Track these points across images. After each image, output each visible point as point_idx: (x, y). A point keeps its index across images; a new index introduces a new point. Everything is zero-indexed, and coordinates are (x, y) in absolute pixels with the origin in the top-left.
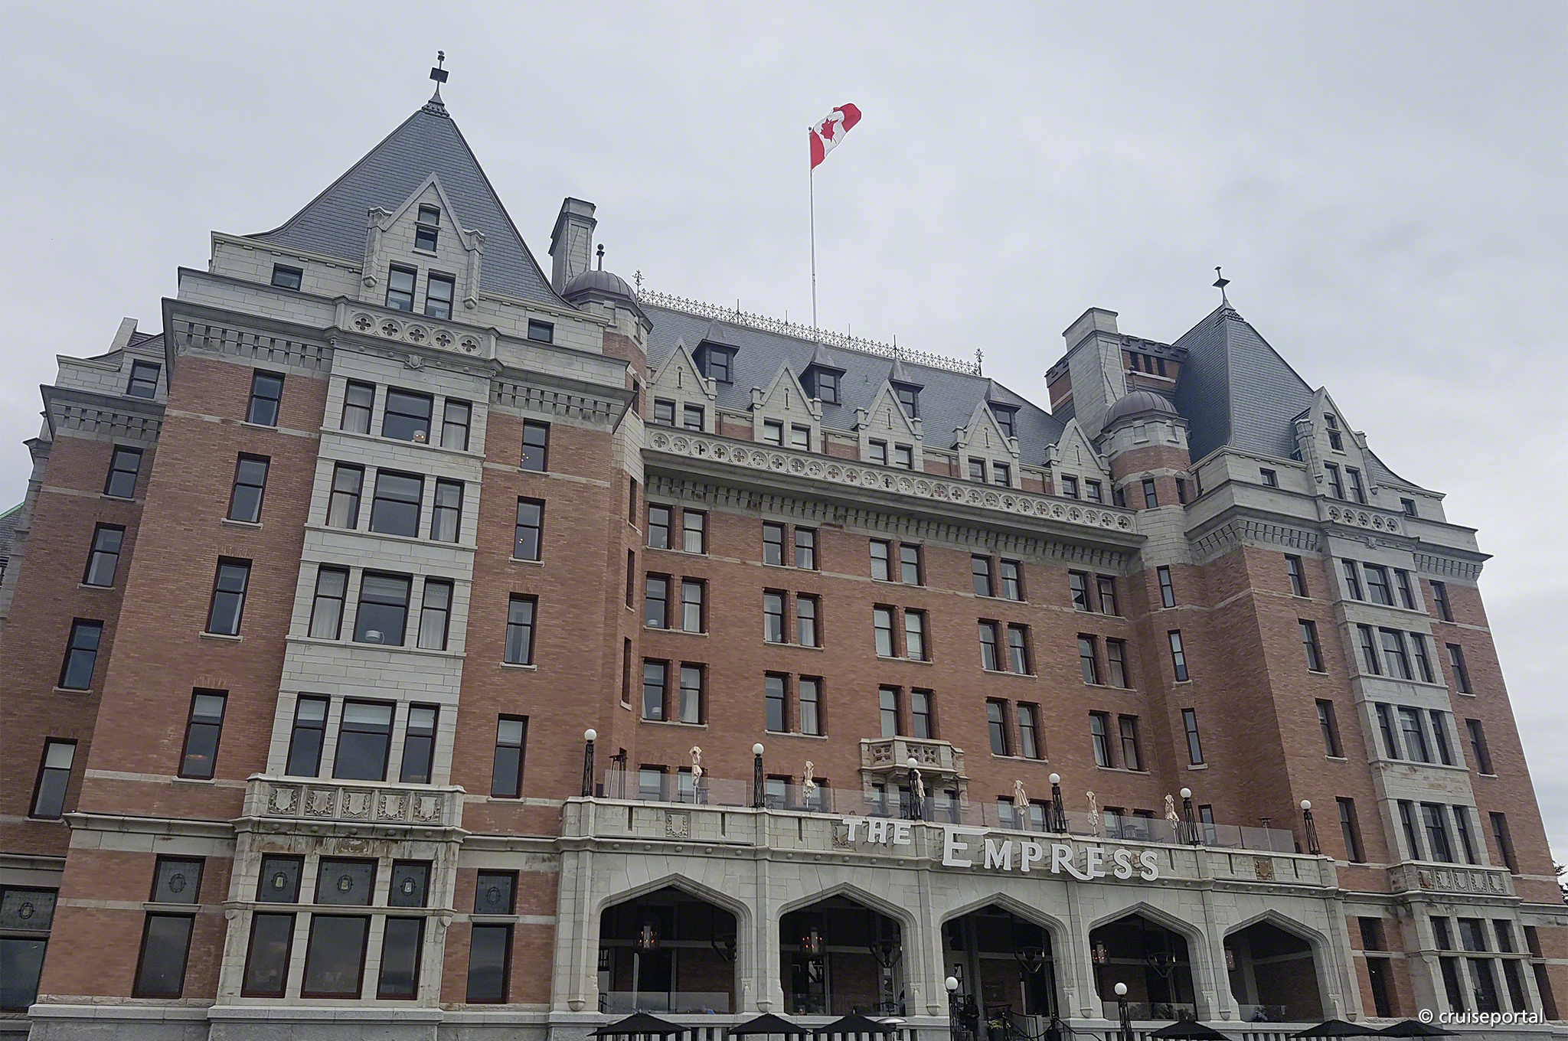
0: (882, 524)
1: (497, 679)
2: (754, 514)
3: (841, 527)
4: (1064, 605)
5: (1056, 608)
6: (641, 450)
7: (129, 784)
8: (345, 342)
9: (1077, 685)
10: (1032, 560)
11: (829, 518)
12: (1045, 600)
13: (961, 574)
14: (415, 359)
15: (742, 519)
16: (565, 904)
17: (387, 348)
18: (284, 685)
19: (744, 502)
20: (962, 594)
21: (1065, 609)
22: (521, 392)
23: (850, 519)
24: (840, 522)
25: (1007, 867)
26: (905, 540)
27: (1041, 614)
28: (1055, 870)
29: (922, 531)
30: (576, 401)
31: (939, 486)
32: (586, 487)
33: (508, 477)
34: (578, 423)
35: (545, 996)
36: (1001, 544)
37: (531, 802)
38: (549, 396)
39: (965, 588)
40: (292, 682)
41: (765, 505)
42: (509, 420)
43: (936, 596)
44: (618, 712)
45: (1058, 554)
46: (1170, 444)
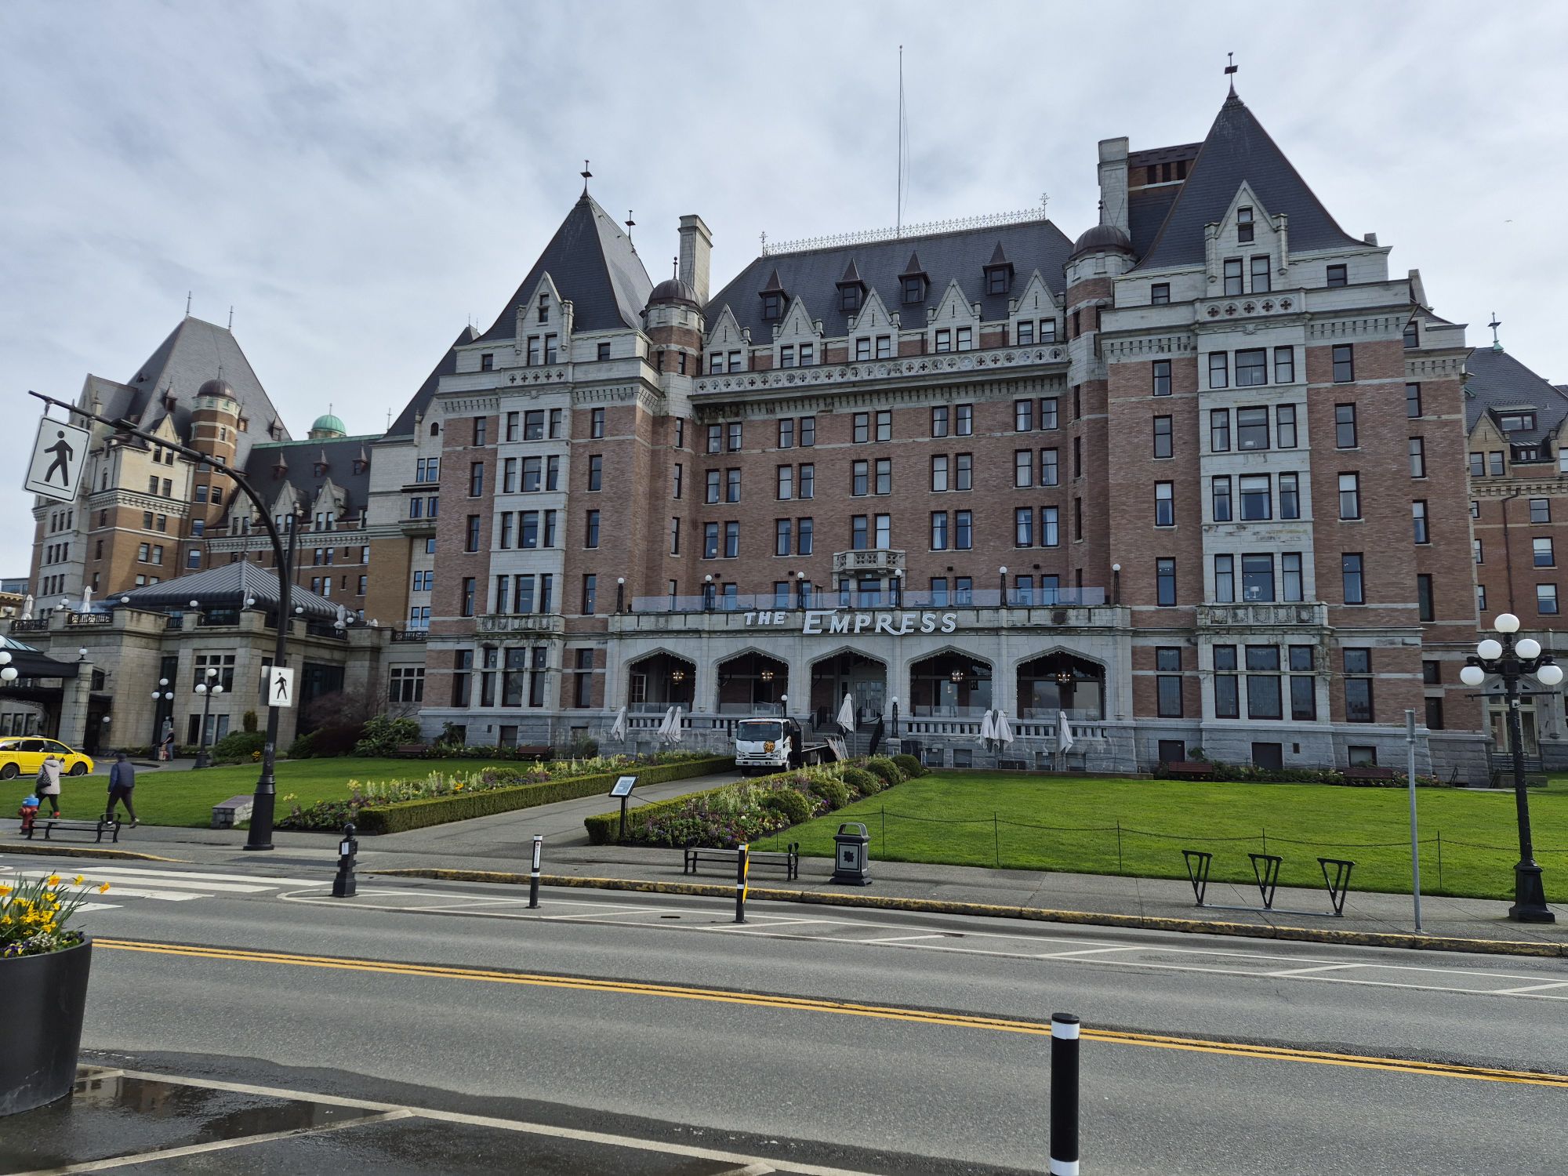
0: (860, 402)
1: (582, 557)
2: (771, 417)
3: (831, 411)
4: (1006, 430)
5: (999, 434)
6: (688, 397)
7: (444, 622)
8: (504, 393)
9: (1007, 490)
10: (983, 400)
11: (822, 407)
12: (990, 430)
13: (921, 425)
14: (534, 393)
15: (764, 422)
16: (608, 664)
17: (523, 390)
18: (491, 572)
19: (764, 410)
20: (920, 440)
21: (1006, 434)
22: (587, 394)
23: (837, 404)
24: (830, 407)
25: (845, 631)
26: (879, 409)
27: (984, 442)
28: (878, 630)
29: (891, 400)
30: (615, 392)
31: (896, 365)
32: (623, 441)
33: (585, 446)
34: (618, 403)
35: (602, 706)
36: (954, 394)
37: (598, 616)
38: (601, 393)
39: (923, 435)
40: (495, 571)
41: (778, 409)
42: (583, 412)
43: (899, 446)
44: (666, 560)
45: (1004, 391)
46: (1097, 276)
